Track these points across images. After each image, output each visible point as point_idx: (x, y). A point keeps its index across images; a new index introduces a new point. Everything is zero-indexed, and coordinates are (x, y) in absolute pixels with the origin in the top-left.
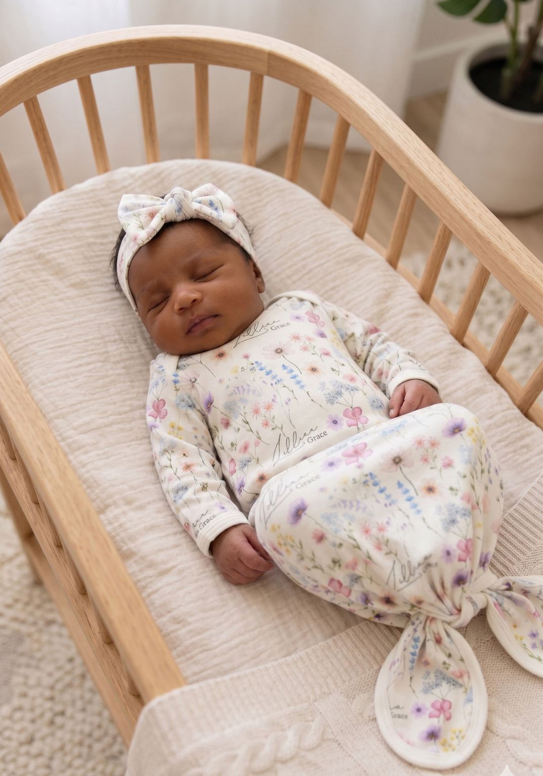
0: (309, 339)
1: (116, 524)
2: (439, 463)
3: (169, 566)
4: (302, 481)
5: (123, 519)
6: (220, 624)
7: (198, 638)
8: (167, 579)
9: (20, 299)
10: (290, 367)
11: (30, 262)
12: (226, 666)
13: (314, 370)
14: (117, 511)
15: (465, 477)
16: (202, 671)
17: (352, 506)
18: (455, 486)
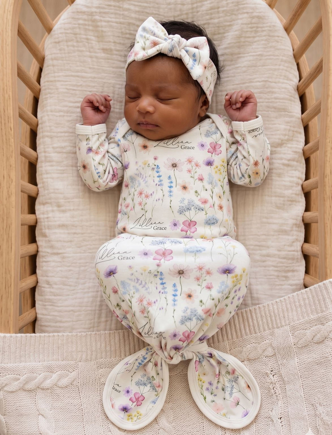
0: (197, 165)
1: (46, 216)
2: (204, 284)
3: (60, 251)
4: (124, 255)
5: (50, 215)
6: (68, 295)
7: (53, 297)
8: (56, 258)
9: (68, 46)
10: (173, 179)
11: (87, 23)
12: (59, 319)
13: (185, 188)
14: (50, 209)
15: (213, 299)
16: (46, 315)
17: (141, 284)
18: (204, 301)
